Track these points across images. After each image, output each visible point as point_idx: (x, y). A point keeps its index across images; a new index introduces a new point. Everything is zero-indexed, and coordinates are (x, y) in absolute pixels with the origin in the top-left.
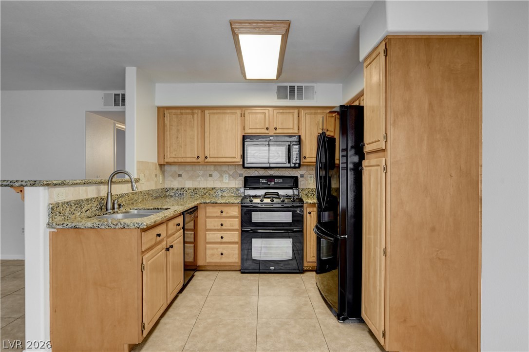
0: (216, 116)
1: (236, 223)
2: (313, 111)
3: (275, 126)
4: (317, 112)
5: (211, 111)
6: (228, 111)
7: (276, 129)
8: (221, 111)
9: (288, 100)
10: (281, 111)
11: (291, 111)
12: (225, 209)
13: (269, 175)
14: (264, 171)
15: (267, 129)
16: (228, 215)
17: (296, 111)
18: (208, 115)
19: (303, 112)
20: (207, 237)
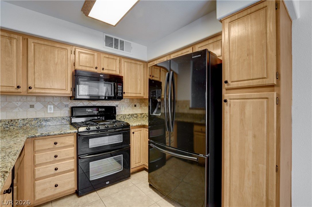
0: (43, 48)
1: (72, 151)
2: (130, 61)
3: (102, 67)
4: (132, 62)
5: (36, 41)
6: (58, 46)
7: (103, 69)
8: (50, 44)
9: (113, 48)
10: (107, 56)
11: (115, 58)
12: (59, 140)
13: (92, 105)
14: (88, 103)
15: (96, 68)
16: (63, 145)
17: (118, 58)
18: (32, 44)
19: (123, 60)
20: (37, 173)
